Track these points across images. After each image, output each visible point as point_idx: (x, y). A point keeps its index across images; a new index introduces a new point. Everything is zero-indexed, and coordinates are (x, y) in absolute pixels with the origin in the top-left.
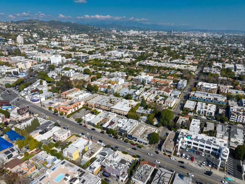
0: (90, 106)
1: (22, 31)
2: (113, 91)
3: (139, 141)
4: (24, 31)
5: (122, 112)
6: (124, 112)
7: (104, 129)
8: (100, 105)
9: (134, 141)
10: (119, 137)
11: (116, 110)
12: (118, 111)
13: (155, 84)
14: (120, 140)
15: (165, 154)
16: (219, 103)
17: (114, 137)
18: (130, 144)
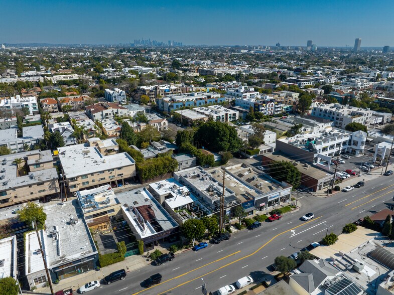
5: (116, 173)
6: (120, 172)
9: (258, 213)
11: (90, 178)
13: (57, 110)
14: (236, 234)
15: (330, 191)
16: (216, 102)
17: (212, 242)
18: (269, 224)
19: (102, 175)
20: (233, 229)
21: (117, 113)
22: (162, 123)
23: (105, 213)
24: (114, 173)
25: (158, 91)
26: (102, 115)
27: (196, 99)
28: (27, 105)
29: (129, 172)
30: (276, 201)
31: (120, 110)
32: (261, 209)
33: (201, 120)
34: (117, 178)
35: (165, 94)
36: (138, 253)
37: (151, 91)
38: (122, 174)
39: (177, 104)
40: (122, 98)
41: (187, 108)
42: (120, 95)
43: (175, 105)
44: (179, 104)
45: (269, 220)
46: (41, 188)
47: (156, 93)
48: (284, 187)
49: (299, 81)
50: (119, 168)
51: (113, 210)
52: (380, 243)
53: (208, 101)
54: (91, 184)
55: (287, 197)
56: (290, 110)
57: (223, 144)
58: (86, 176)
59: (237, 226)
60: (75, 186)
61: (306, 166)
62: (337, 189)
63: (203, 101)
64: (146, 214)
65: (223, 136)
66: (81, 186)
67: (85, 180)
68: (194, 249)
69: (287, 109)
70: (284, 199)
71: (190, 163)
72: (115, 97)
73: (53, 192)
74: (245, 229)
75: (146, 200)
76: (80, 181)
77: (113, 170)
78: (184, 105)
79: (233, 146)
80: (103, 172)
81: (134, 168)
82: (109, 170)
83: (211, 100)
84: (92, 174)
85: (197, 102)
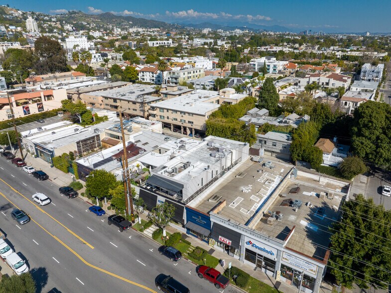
1: (47, 21)
2: (176, 79)
3: (251, 256)
4: (50, 21)
5: (187, 118)
7: (83, 172)
8: (115, 100)
9: (219, 251)
10: (144, 215)
11: (165, 113)
12: (171, 116)
24: (185, 117)
28: (268, 66)
29: (199, 124)
38: (193, 123)
54: (166, 120)
55: (307, 281)
65: (365, 126)
73: (141, 114)
77: (185, 113)
79: (378, 153)
80: (176, 111)
81: (204, 120)
82: (181, 112)
84: (168, 110)
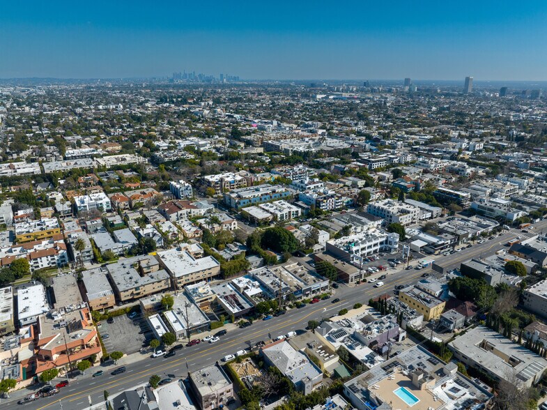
0: (101, 307)
6: (210, 271)
9: (305, 298)
11: (190, 277)
12: (194, 276)
13: (128, 207)
14: (289, 311)
15: (358, 283)
16: (281, 197)
17: (274, 316)
18: (311, 305)
19: (198, 275)
20: (288, 308)
21: (190, 213)
22: (233, 224)
23: (207, 299)
24: (206, 272)
25: (223, 183)
26: (177, 216)
27: (262, 195)
28: (101, 204)
29: (216, 272)
30: (318, 290)
31: (193, 210)
32: (307, 295)
33: (266, 219)
34: (209, 276)
35: (231, 186)
36: (231, 322)
37: (217, 183)
38: (211, 273)
39: (244, 201)
40: (189, 192)
41: (253, 205)
42: (187, 189)
43: (242, 201)
44: (246, 201)
45: (311, 303)
46: (159, 284)
47: (222, 185)
48: (324, 280)
49: (370, 161)
50: (209, 269)
51: (211, 298)
52: (371, 313)
53: (273, 196)
54: (191, 281)
55: (326, 287)
56: (350, 203)
57: (283, 246)
58: (187, 275)
59: (290, 306)
60: (180, 283)
61: (344, 264)
62: (365, 281)
63: (268, 196)
64: (233, 300)
66: (184, 282)
67: (187, 278)
68: (264, 320)
69: (348, 203)
70: (324, 289)
71: (259, 263)
72: (182, 191)
73: (167, 287)
74: (295, 308)
75: (231, 291)
76: (184, 278)
77: (205, 270)
78: (250, 201)
80: (199, 272)
81: (219, 268)
82: (202, 271)
83: (275, 195)
84: (192, 274)
85: (263, 198)
